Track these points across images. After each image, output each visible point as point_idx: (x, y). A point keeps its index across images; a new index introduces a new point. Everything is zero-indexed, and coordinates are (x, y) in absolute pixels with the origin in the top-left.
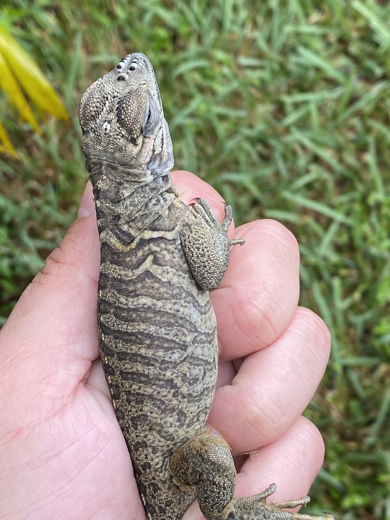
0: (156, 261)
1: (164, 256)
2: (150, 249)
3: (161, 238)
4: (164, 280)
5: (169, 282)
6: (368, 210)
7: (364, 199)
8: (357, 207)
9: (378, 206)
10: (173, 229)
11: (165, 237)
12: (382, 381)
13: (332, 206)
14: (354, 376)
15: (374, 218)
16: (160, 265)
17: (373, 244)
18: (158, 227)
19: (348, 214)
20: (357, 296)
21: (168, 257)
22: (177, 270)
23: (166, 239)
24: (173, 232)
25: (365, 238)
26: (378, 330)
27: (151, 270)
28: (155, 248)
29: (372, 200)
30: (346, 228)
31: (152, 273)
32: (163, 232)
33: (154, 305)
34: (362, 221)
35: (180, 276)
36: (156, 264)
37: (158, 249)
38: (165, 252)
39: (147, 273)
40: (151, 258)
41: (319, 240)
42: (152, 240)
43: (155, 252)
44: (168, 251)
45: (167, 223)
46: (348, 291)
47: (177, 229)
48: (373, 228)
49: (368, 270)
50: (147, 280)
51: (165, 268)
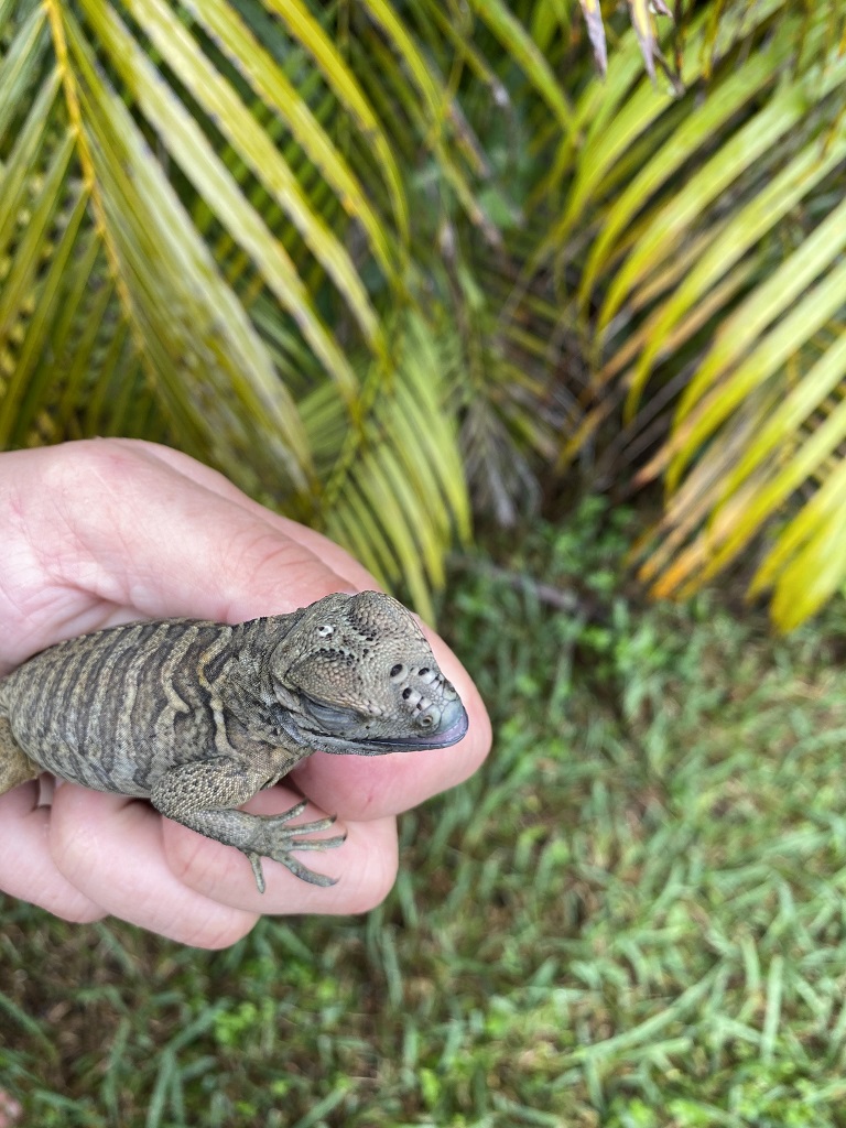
0: (180, 716)
1: (189, 730)
2: (197, 708)
3: (214, 728)
4: (156, 727)
5: (155, 736)
6: (788, 1081)
7: (802, 1074)
8: (788, 1066)
9: (798, 1096)
10: (234, 747)
11: (218, 733)
12: (574, 1116)
13: (780, 1031)
14: (573, 1076)
15: (778, 1090)
16: (175, 722)
17: (746, 1091)
18: (230, 723)
19: (777, 1055)
20: (673, 1074)
21: (188, 736)
22: (173, 748)
23: (215, 733)
24: (229, 747)
25: (750, 1080)
26: (637, 1105)
27: (168, 707)
28: (200, 715)
29: (802, 1085)
30: (757, 1052)
31: (163, 708)
32: (224, 730)
33: (125, 710)
34: (773, 1073)
35: (167, 752)
36: (176, 717)
37: (198, 721)
38: (193, 731)
39: (163, 702)
40: (185, 709)
41: (734, 1015)
42: (210, 712)
43: (194, 716)
44: (197, 737)
45: (239, 737)
46: (678, 1062)
47: (234, 752)
48: (766, 1090)
49: (709, 1088)
50: (155, 700)
51: (172, 729)
